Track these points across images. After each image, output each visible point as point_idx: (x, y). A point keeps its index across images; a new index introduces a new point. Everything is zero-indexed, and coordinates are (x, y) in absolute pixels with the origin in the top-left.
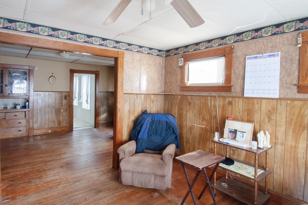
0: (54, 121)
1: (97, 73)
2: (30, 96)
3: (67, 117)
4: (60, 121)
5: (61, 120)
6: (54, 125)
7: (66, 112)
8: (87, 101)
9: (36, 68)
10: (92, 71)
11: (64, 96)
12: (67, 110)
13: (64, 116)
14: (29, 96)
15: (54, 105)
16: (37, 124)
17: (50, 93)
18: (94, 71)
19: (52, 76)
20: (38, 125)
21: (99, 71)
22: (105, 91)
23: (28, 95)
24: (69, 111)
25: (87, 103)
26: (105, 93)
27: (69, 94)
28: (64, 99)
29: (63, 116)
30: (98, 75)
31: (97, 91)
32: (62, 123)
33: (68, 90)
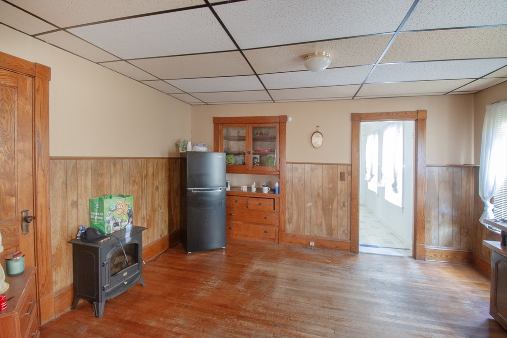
0: (321, 225)
1: (420, 117)
2: (281, 172)
3: (346, 219)
4: (331, 226)
5: (333, 224)
6: (320, 233)
7: (344, 208)
8: (394, 186)
9: (290, 119)
10: (406, 113)
11: (339, 175)
12: (346, 204)
13: (339, 217)
14: (279, 171)
15: (321, 192)
16: (291, 225)
17: (313, 165)
18: (411, 112)
19: (317, 132)
20: (294, 227)
21: (425, 111)
22: (446, 163)
23: (278, 169)
24: (349, 206)
25: (396, 191)
26: (444, 168)
27: (350, 170)
28: (339, 179)
29: (337, 216)
30: (424, 120)
31: (418, 162)
32: (335, 232)
33: (348, 162)
